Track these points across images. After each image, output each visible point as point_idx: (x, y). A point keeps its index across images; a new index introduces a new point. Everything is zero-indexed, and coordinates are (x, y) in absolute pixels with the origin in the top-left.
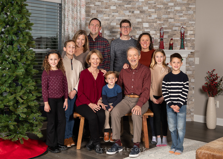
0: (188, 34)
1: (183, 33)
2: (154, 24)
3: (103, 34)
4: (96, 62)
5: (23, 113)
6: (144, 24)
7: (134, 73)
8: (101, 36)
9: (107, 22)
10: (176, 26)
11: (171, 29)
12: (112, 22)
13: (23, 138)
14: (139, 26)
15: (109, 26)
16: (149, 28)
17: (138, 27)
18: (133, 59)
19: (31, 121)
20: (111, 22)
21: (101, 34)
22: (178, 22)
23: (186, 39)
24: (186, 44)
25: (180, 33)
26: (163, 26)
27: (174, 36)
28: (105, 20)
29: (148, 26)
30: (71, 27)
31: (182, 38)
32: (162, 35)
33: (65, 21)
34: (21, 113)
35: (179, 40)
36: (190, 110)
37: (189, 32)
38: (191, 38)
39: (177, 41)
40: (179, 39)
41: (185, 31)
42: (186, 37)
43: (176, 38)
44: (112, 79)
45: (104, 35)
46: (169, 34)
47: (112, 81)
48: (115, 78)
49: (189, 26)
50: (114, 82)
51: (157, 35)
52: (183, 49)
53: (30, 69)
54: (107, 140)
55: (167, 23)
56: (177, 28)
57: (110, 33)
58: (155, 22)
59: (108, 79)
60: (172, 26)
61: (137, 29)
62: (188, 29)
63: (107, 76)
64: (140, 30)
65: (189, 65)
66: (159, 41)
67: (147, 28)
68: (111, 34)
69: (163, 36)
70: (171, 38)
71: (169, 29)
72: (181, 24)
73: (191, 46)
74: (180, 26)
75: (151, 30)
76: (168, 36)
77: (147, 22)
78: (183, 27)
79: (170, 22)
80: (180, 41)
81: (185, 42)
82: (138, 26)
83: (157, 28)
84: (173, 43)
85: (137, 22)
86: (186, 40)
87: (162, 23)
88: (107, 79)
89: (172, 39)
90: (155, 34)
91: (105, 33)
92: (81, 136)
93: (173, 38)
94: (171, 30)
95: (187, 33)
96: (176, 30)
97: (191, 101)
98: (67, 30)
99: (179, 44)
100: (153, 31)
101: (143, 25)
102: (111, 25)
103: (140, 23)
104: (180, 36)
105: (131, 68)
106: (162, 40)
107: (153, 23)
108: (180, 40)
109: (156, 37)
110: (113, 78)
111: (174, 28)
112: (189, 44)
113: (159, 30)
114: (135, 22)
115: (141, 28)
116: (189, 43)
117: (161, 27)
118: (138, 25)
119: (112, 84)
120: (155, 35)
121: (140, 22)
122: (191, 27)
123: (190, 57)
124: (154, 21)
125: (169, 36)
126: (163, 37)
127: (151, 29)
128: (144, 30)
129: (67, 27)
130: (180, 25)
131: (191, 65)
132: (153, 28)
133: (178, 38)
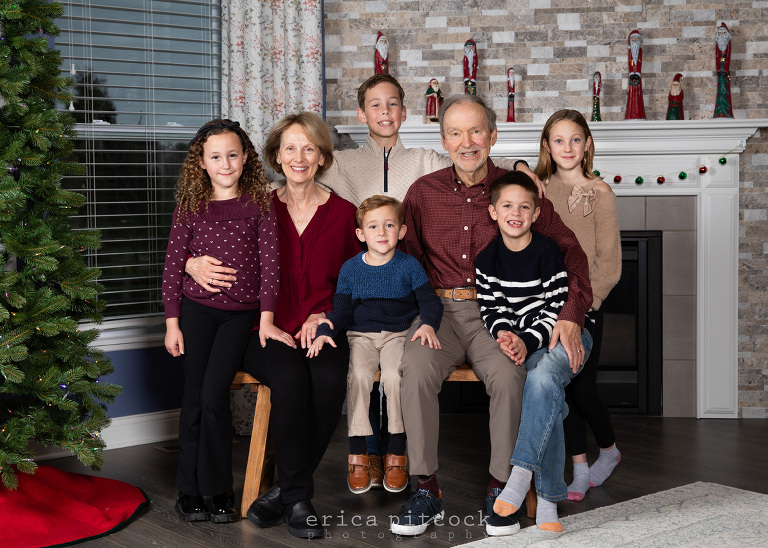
0: (749, 55)
1: (723, 49)
2: (605, 16)
3: (395, 64)
4: (299, 160)
5: (13, 363)
6: (561, 17)
7: (469, 200)
8: (387, 70)
9: (409, 14)
10: (697, 24)
11: (676, 34)
12: (431, 12)
13: (14, 466)
14: (542, 27)
15: (417, 30)
16: (582, 34)
17: (536, 33)
18: (467, 145)
19: (51, 399)
20: (427, 14)
21: (386, 62)
22: (706, 7)
23: (738, 73)
24: (742, 94)
25: (713, 53)
26: (640, 26)
27: (686, 66)
28: (401, 8)
29: (577, 27)
30: (258, 34)
31: (722, 69)
32: (635, 61)
33: (233, 10)
34: (5, 364)
35: (711, 81)
36: (759, 372)
37: (753, 48)
38: (761, 73)
39: (702, 82)
40: (708, 78)
41: (735, 40)
42: (740, 68)
43: (696, 74)
44: (385, 230)
45: (400, 69)
46: (667, 58)
47: (384, 239)
48: (397, 227)
49: (752, 18)
50: (392, 242)
51: (615, 60)
52: (724, 116)
53: (48, 189)
54: (358, 484)
55: (659, 12)
56: (699, 32)
57: (424, 58)
58: (605, 9)
59: (366, 229)
60: (680, 24)
61: (532, 39)
62: (749, 32)
63: (364, 213)
64: (544, 45)
65: (755, 184)
66: (625, 85)
67: (573, 35)
68: (425, 64)
69: (639, 65)
70: (675, 73)
71: (665, 36)
72: (720, 14)
73: (760, 106)
74: (714, 23)
75: (590, 43)
76: (663, 64)
77: (573, 11)
78: (724, 25)
79: (671, 7)
80: (712, 87)
81: (735, 90)
82: (535, 28)
83: (616, 33)
84: (682, 93)
85: (533, 13)
86: (741, 82)
87: (635, 14)
88: (361, 228)
89: (678, 78)
90: (609, 59)
91: (402, 59)
92: (259, 462)
93: (684, 74)
94: (673, 41)
95: (743, 50)
96: (695, 40)
97: (763, 332)
98: (239, 45)
99: (708, 97)
100: (602, 48)
101: (555, 21)
102: (427, 26)
103: (546, 16)
104: (713, 63)
105: (456, 180)
106: (635, 80)
107: (597, 14)
108: (715, 79)
109: (614, 70)
110: (390, 226)
111: (689, 32)
112: (754, 97)
113: (623, 43)
114: (523, 12)
115: (550, 35)
116: (754, 90)
117: (632, 29)
118: (536, 23)
119: (383, 248)
120: (608, 63)
121: (546, 11)
122: (760, 24)
123: (757, 152)
124: (604, 5)
125: (665, 67)
126: (639, 71)
127: (589, 38)
128: (563, 43)
129: (239, 33)
130: (713, 17)
131: (761, 185)
132: (598, 36)
133: (704, 72)
